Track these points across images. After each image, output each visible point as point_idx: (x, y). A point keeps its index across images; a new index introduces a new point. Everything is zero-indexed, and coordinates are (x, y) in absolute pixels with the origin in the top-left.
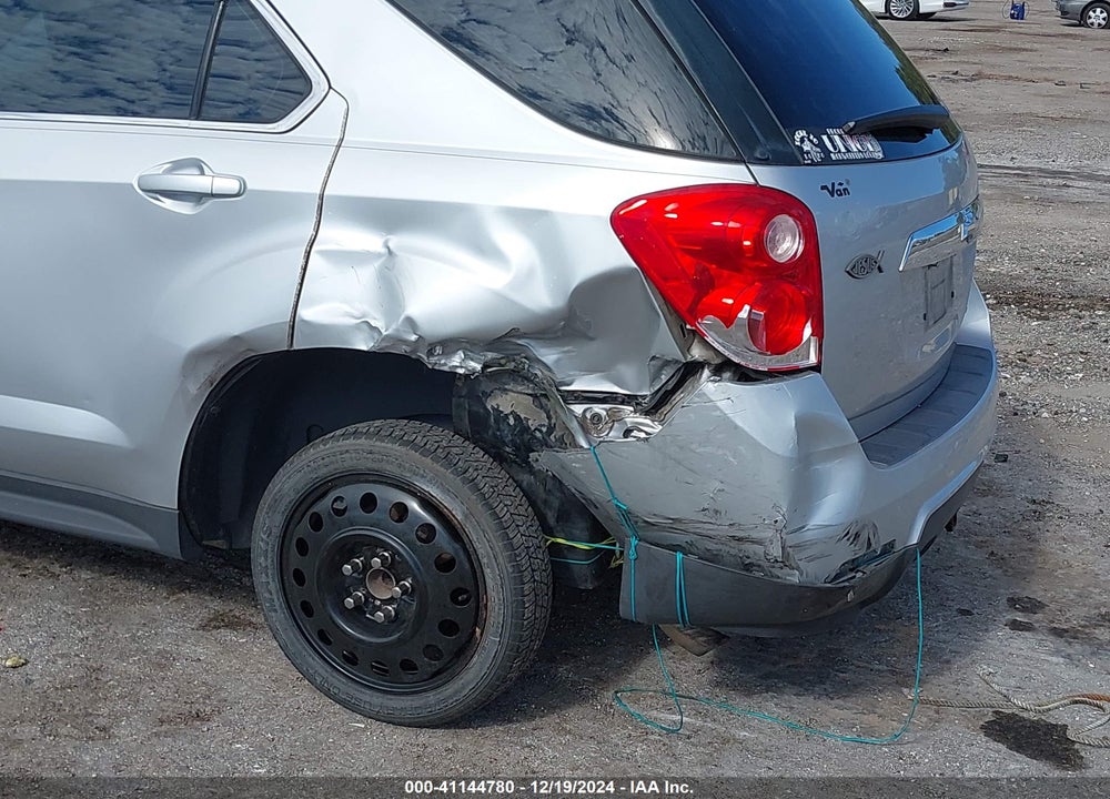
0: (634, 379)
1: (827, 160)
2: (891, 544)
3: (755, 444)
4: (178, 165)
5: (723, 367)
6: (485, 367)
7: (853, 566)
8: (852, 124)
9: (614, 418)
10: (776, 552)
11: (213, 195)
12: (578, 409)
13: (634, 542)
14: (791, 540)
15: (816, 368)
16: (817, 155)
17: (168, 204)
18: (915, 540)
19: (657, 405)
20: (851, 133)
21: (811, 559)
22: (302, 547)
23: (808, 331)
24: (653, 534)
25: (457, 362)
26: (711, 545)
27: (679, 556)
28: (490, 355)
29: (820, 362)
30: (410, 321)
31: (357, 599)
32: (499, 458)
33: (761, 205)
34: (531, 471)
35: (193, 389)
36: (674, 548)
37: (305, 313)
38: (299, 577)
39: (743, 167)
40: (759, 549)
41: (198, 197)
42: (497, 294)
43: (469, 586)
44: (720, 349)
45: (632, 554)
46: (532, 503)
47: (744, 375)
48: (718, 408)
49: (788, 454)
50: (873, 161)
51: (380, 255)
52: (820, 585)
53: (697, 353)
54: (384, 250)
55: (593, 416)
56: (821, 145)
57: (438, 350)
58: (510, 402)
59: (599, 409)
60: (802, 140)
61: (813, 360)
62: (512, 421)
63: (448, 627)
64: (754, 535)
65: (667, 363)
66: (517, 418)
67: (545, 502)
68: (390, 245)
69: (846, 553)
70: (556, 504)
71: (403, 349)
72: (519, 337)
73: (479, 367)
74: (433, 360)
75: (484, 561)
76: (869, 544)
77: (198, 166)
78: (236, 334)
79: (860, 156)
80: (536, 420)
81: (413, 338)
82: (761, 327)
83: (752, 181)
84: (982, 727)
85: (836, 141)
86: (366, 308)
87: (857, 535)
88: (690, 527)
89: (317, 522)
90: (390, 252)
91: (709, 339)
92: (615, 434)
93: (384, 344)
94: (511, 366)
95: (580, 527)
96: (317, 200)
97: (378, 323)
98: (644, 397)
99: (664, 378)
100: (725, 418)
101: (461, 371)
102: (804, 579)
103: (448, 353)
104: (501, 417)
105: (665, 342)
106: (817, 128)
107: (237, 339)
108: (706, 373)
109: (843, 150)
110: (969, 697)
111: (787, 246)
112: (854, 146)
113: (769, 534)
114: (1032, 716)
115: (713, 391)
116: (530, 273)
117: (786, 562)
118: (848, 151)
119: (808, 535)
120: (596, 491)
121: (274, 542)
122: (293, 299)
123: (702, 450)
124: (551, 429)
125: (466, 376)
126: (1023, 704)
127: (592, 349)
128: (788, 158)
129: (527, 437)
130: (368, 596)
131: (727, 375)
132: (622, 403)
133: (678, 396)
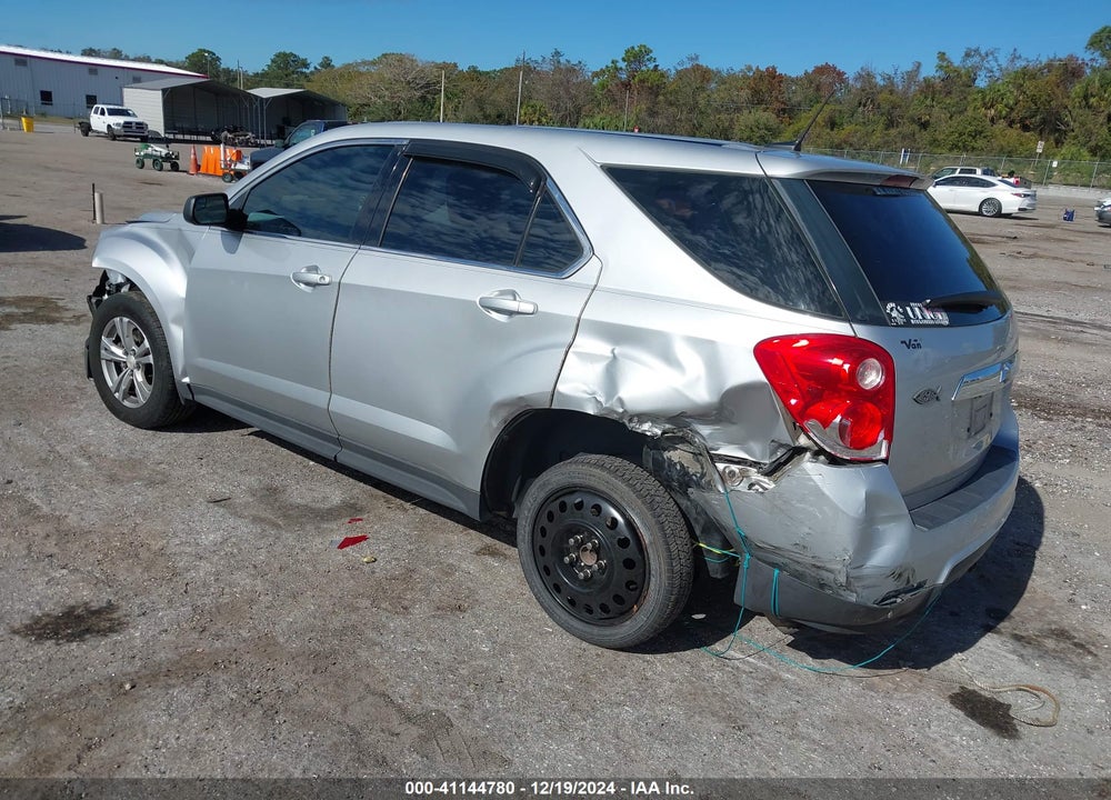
0: (758, 451)
1: (908, 324)
2: (925, 582)
3: (835, 507)
4: (503, 293)
5: (819, 452)
6: (663, 433)
7: (897, 594)
8: (928, 301)
9: (744, 475)
10: (842, 579)
11: (518, 313)
12: (721, 466)
13: (748, 556)
14: (854, 573)
15: (885, 461)
16: (900, 320)
17: (494, 315)
18: (941, 580)
19: (772, 471)
20: (928, 307)
21: (864, 587)
22: (551, 516)
23: (882, 435)
24: (760, 554)
25: (646, 427)
26: (799, 568)
27: (777, 571)
28: (667, 426)
29: (888, 457)
30: (621, 401)
31: (571, 559)
32: (668, 487)
33: (857, 351)
34: (689, 499)
35: (495, 424)
36: (774, 565)
37: (561, 388)
38: (543, 532)
39: (848, 325)
40: (831, 576)
41: (510, 313)
42: (677, 390)
43: (639, 581)
44: (818, 442)
45: (746, 563)
46: (684, 515)
47: (834, 461)
48: (812, 480)
49: (856, 516)
50: (941, 326)
51: (608, 358)
52: (870, 604)
53: (803, 441)
54: (611, 355)
55: (730, 472)
56: (905, 313)
57: (636, 419)
58: (677, 455)
59: (734, 468)
60: (892, 309)
61: (883, 455)
62: (678, 468)
63: (618, 599)
64: (828, 566)
65: (781, 445)
66: (682, 466)
67: (696, 519)
68: (616, 352)
69: (891, 585)
70: (702, 522)
71: (615, 417)
72: (687, 417)
73: (659, 432)
74: (632, 425)
75: (653, 572)
76: (908, 582)
77: (514, 294)
78: (521, 395)
79: (932, 322)
80: (694, 469)
81: (621, 410)
82: (848, 430)
83: (852, 334)
84: (950, 697)
85: (916, 311)
86: (595, 388)
87: (900, 575)
88: (786, 554)
89: (563, 507)
90: (615, 357)
91: (811, 435)
92: (743, 487)
93: (603, 412)
94: (680, 434)
95: (717, 539)
96: (576, 321)
97: (602, 399)
98: (765, 464)
99: (779, 454)
100: (817, 488)
101: (649, 434)
102: (859, 600)
103: (641, 422)
104: (672, 464)
105: (782, 432)
106: (903, 300)
107: (521, 398)
108: (808, 455)
109: (920, 317)
110: (945, 673)
111: (873, 378)
112: (929, 315)
113: (839, 567)
114: (987, 694)
115: (811, 468)
116: (698, 379)
117: (848, 586)
118: (924, 318)
119: (865, 571)
120: (726, 520)
121: (536, 505)
122: (555, 378)
123: (798, 505)
124: (703, 475)
125: (652, 437)
126: (981, 685)
127: (733, 429)
128: (879, 320)
129: (687, 479)
130: (578, 558)
131: (822, 458)
132: (750, 466)
133: (788, 467)
